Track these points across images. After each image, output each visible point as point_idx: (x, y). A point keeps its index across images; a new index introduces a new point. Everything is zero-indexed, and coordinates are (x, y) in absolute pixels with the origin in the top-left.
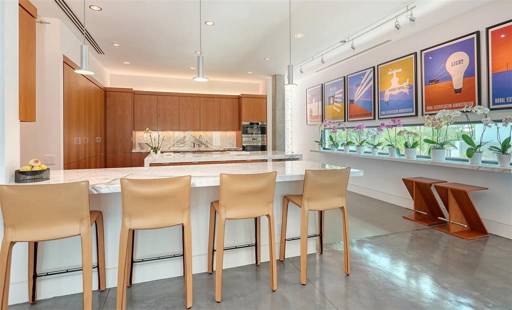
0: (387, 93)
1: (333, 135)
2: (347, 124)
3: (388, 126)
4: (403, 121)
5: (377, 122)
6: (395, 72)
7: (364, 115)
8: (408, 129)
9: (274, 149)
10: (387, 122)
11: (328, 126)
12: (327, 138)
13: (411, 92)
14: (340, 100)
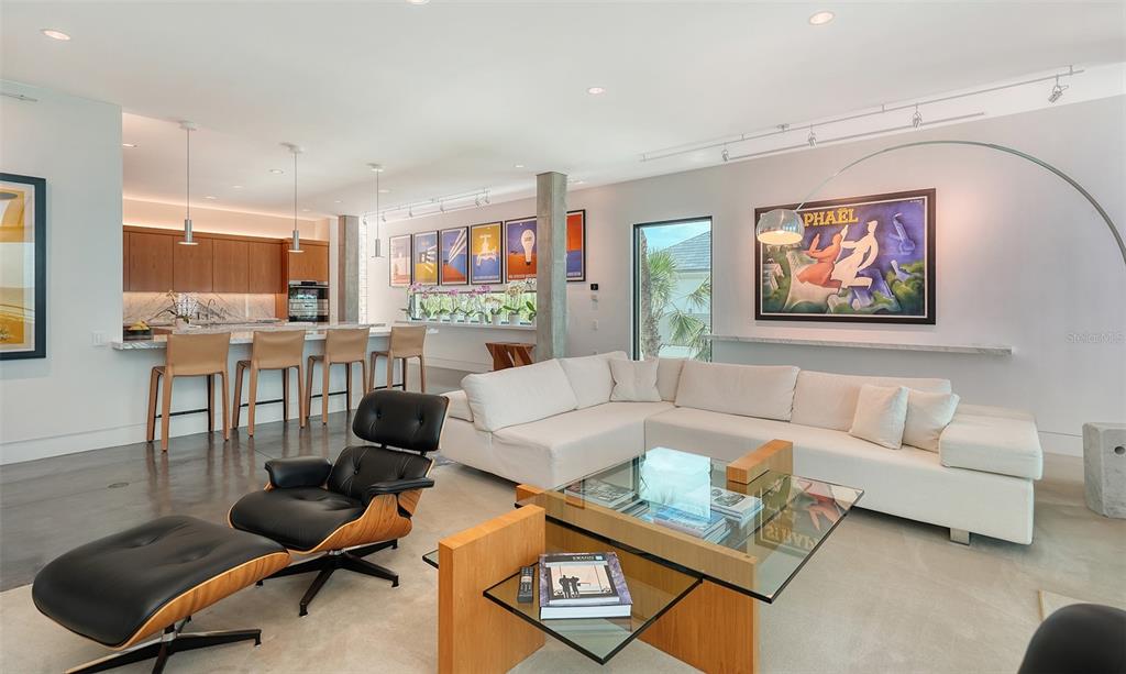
0: (479, 258)
1: (425, 301)
2: (441, 288)
3: (479, 293)
4: (493, 288)
5: (470, 288)
6: (486, 236)
7: (458, 279)
8: (497, 296)
9: (342, 319)
10: (478, 288)
11: (418, 290)
12: (418, 305)
13: (497, 258)
14: (432, 259)
